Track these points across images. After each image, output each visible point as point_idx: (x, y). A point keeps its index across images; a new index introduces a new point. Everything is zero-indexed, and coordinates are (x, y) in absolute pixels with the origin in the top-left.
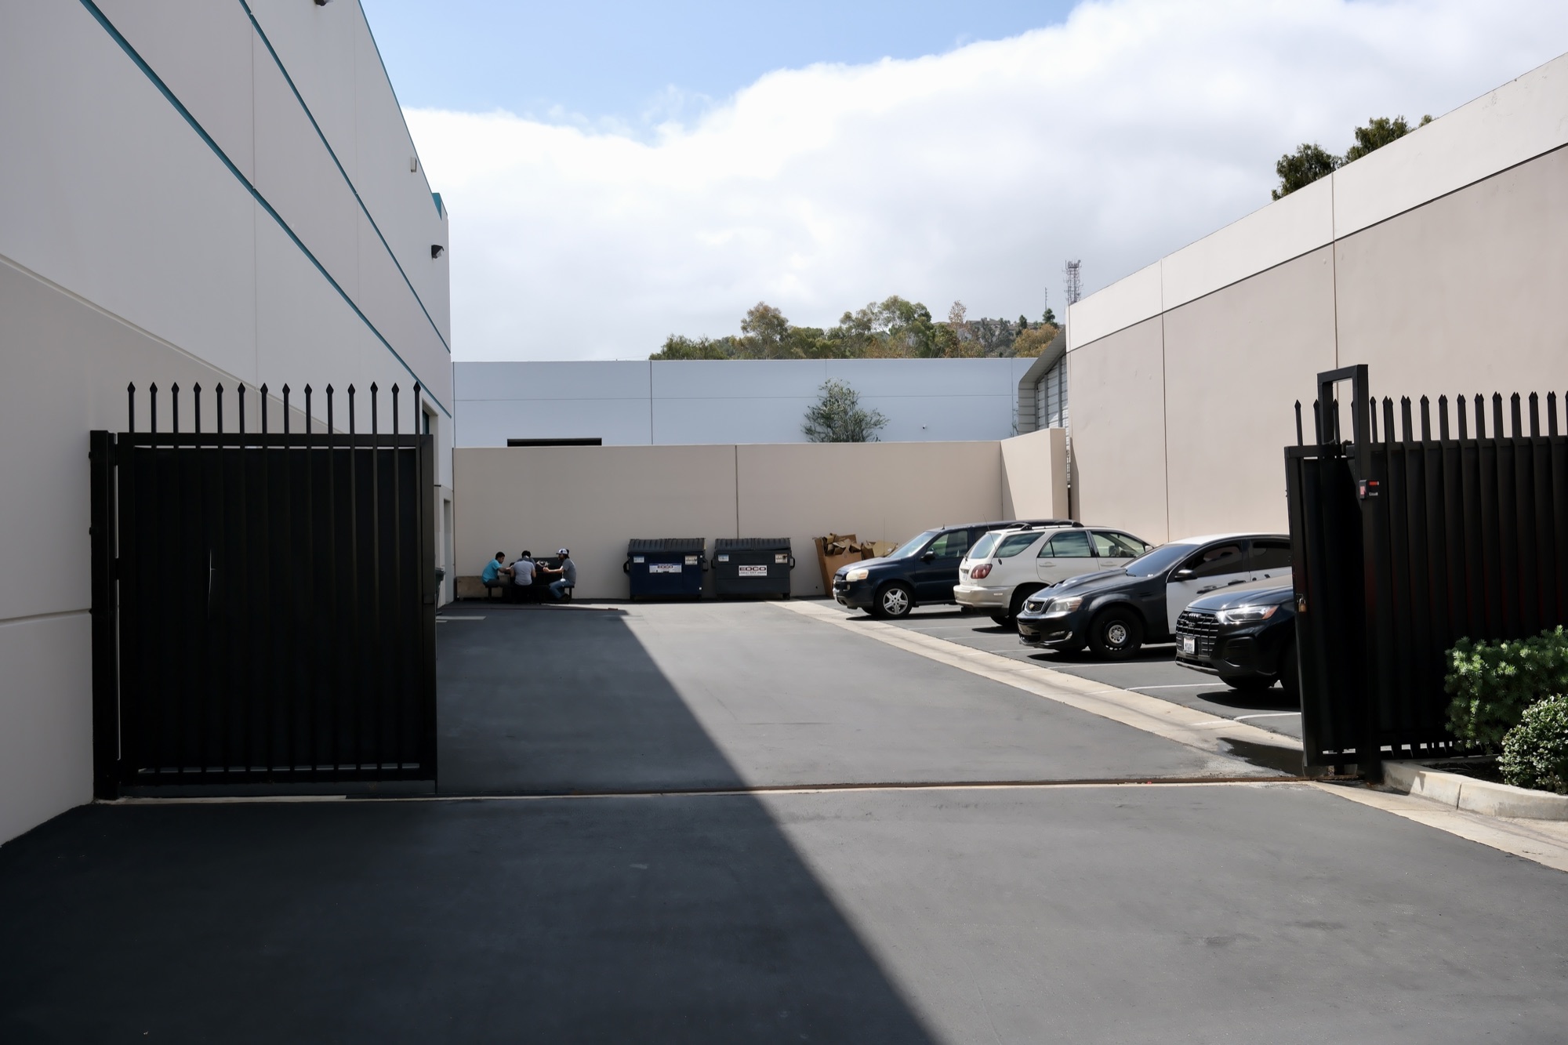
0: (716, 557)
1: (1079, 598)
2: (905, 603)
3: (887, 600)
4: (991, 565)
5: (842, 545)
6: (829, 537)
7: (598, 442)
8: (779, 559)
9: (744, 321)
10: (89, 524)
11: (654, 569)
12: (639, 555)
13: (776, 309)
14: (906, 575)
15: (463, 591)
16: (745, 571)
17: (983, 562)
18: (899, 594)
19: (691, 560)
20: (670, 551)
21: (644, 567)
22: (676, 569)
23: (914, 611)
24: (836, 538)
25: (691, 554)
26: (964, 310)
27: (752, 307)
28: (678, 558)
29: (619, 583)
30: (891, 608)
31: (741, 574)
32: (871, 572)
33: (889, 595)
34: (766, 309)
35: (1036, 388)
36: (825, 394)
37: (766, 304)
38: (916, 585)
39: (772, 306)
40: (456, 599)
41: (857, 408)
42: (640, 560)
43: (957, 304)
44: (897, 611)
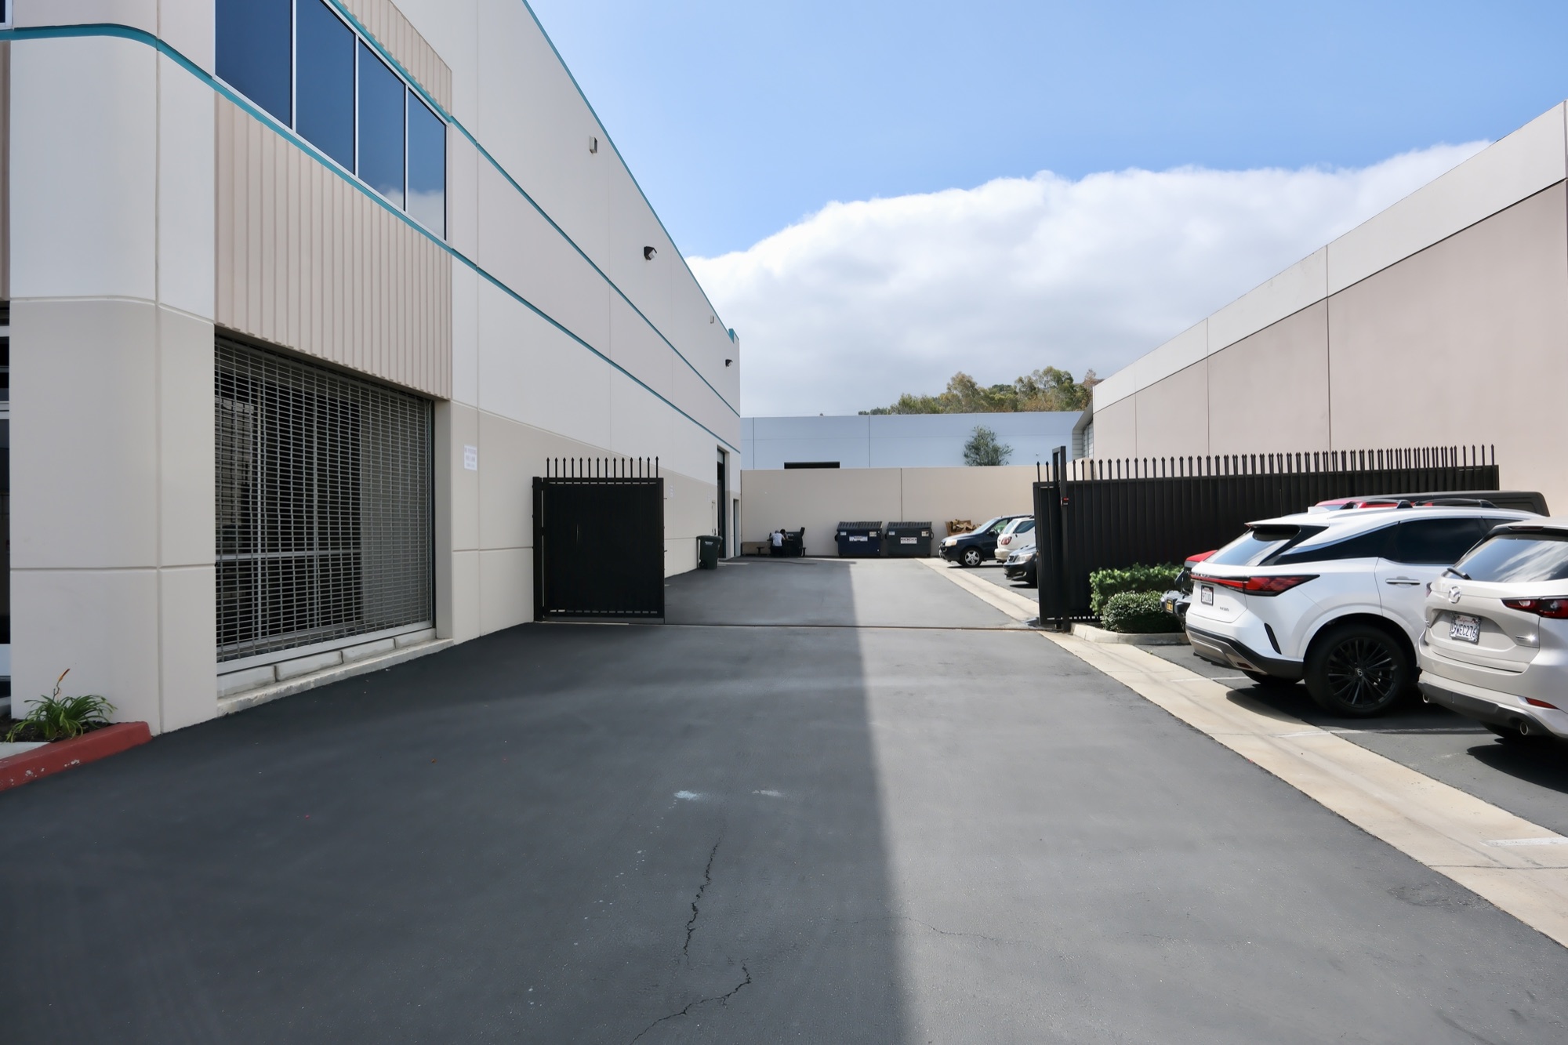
0: (888, 532)
1: (1031, 554)
2: (978, 559)
3: (968, 557)
4: (1011, 538)
5: (961, 526)
6: (954, 521)
7: (836, 465)
8: (924, 534)
9: (949, 384)
10: (532, 514)
11: (852, 539)
12: (843, 531)
13: (970, 376)
14: (980, 543)
15: (745, 551)
16: (904, 541)
17: (1008, 536)
18: (974, 553)
19: (873, 534)
20: (861, 529)
21: (846, 538)
22: (864, 539)
23: (983, 563)
24: (959, 522)
25: (873, 530)
26: (1095, 374)
27: (954, 374)
28: (865, 533)
29: (833, 547)
30: (970, 562)
31: (902, 542)
32: (958, 541)
33: (969, 554)
34: (963, 377)
35: (1083, 434)
36: (975, 434)
37: (963, 373)
38: (984, 549)
39: (967, 374)
40: (742, 555)
41: (995, 442)
42: (844, 534)
43: (1090, 371)
44: (973, 563)
